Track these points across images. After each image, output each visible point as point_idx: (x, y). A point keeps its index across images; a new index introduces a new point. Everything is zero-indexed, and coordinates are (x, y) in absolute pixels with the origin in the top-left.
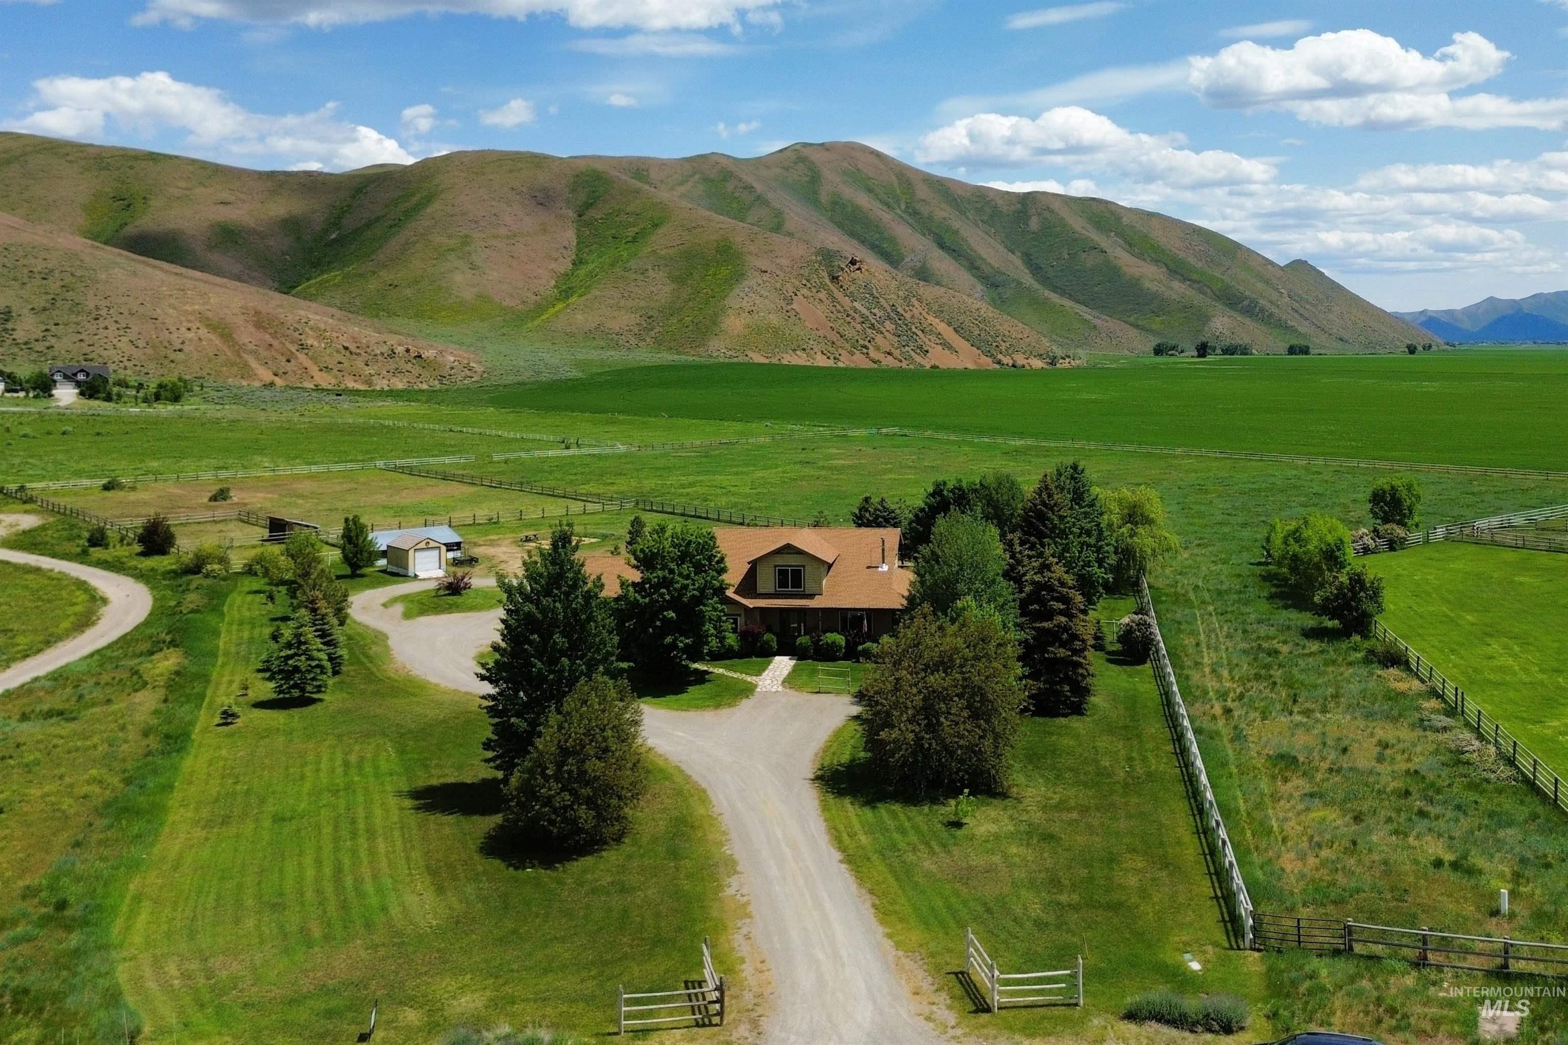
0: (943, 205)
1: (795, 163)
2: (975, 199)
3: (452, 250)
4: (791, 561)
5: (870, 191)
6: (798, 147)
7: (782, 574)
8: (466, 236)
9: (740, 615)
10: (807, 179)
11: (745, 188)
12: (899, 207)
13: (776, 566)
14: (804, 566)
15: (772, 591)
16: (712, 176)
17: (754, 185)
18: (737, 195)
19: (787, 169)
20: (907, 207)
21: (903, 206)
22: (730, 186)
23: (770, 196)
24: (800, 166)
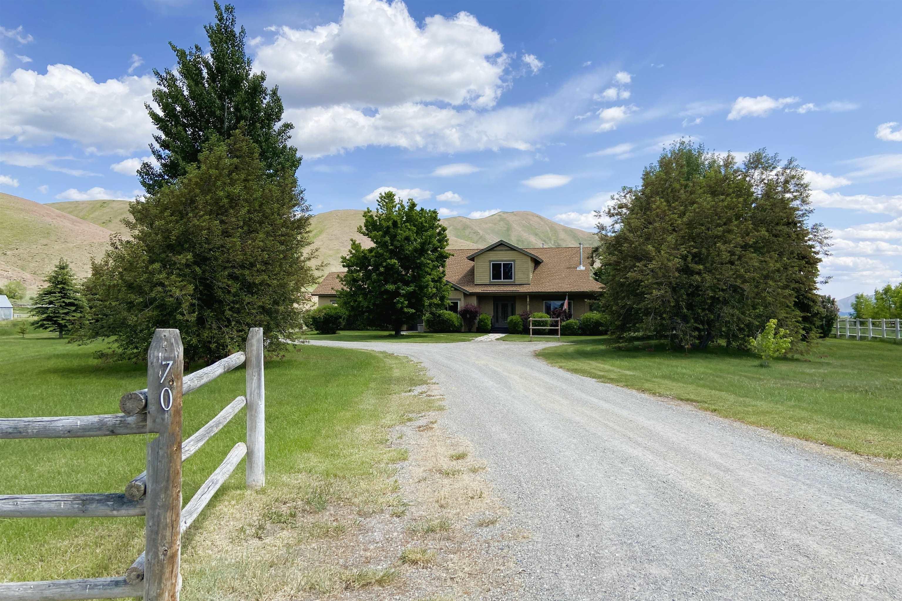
0: (573, 242)
1: (499, 221)
2: (589, 239)
3: (331, 256)
4: (502, 257)
5: (536, 235)
6: (500, 214)
7: (496, 267)
8: (338, 250)
9: (460, 300)
10: (505, 229)
11: (474, 233)
12: (551, 243)
13: (490, 261)
14: (514, 261)
15: (487, 282)
16: (458, 227)
17: (479, 231)
18: (470, 236)
19: (495, 224)
20: (555, 243)
21: (553, 242)
22: (467, 232)
23: (487, 236)
24: (502, 223)
